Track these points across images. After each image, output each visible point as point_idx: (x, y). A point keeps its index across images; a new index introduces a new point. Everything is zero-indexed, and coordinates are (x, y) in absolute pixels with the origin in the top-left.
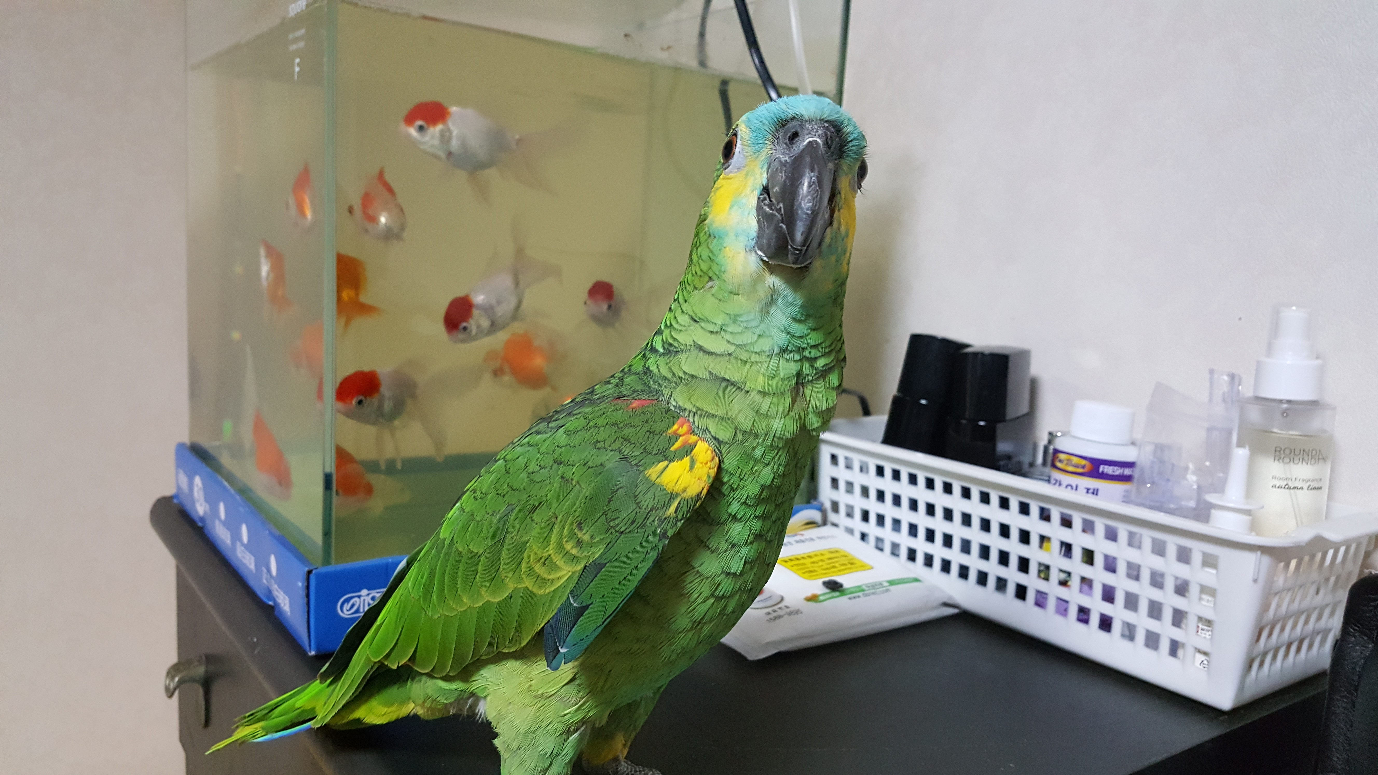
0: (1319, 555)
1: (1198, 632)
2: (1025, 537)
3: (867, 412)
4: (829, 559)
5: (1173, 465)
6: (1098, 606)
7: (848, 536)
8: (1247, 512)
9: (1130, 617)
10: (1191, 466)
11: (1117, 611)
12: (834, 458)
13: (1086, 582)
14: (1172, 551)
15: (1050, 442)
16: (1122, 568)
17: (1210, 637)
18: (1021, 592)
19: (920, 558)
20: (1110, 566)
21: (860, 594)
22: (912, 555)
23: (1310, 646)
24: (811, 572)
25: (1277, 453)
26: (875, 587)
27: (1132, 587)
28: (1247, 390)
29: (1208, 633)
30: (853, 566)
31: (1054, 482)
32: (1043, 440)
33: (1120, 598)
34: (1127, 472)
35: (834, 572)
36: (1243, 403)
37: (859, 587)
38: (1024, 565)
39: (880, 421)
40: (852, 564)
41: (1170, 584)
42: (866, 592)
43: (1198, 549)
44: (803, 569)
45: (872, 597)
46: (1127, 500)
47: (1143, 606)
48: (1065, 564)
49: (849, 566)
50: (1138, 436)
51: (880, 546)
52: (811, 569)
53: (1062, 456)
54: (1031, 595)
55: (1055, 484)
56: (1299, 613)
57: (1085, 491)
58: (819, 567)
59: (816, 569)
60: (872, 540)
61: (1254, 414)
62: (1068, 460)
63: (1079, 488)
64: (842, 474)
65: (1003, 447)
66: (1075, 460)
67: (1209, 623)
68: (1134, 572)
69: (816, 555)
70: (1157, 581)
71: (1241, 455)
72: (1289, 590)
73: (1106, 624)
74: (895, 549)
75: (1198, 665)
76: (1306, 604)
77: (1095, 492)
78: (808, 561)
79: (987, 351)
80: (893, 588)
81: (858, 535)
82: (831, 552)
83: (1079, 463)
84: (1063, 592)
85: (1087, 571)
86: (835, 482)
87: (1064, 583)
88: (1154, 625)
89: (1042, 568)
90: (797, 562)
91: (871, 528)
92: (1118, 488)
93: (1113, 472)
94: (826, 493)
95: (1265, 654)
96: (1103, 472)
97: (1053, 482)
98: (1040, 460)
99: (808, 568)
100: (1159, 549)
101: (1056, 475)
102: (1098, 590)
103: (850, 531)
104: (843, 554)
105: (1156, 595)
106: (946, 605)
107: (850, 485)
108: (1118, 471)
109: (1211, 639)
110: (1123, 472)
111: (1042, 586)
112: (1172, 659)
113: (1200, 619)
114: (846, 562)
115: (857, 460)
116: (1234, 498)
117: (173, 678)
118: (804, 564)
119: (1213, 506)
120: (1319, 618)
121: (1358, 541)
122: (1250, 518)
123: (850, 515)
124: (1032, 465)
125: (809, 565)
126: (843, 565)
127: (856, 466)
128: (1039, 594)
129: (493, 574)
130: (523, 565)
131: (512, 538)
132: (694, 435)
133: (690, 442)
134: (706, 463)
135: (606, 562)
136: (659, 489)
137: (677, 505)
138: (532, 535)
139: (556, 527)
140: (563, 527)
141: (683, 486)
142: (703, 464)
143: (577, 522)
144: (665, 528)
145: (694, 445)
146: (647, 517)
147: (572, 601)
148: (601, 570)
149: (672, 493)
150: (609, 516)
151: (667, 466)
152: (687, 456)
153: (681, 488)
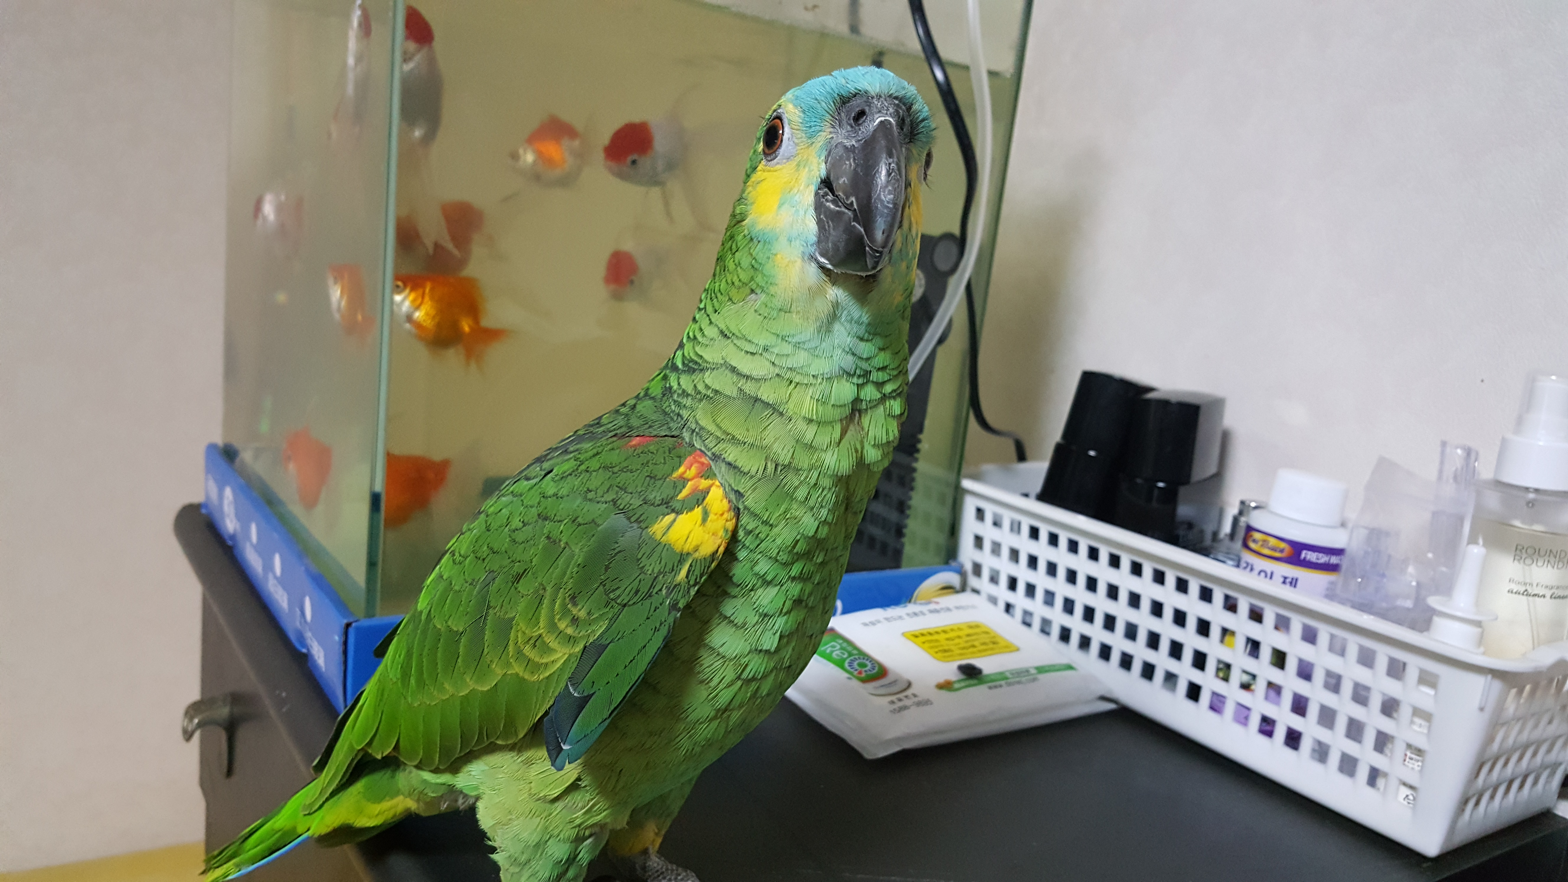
0: (1557, 679)
1: (1405, 760)
2: (1204, 628)
3: (1022, 456)
4: (968, 635)
5: (1390, 556)
6: (1285, 719)
7: (990, 606)
8: (1478, 624)
9: (1323, 734)
10: (1411, 557)
11: (1308, 727)
12: (980, 514)
13: (1274, 688)
14: (1382, 663)
15: (1241, 513)
16: (1319, 676)
17: (1419, 768)
18: (1194, 692)
19: (1075, 639)
20: (1305, 672)
21: (1003, 683)
22: (1065, 636)
23: (1535, 782)
24: (945, 651)
25: (1518, 552)
26: (1020, 677)
27: (1330, 700)
28: (1486, 471)
29: (1417, 764)
30: (995, 646)
31: (1245, 565)
32: (1232, 510)
33: (1313, 710)
34: (1334, 560)
35: (973, 653)
36: (1479, 486)
37: (1001, 673)
38: (1200, 660)
39: (1038, 470)
40: (994, 643)
41: (1376, 701)
42: (1009, 681)
43: (1415, 662)
44: (936, 647)
45: (1017, 687)
46: (1330, 595)
47: (1341, 724)
48: (1251, 664)
49: (991, 646)
50: (1350, 517)
51: (1028, 620)
52: (946, 648)
53: (1257, 536)
54: (1205, 697)
55: (1245, 568)
56: (1528, 745)
57: (1282, 580)
58: (956, 645)
59: (953, 648)
60: (1018, 614)
61: (1493, 501)
62: (1264, 541)
63: (1274, 577)
64: (989, 532)
65: (1184, 515)
66: (1273, 542)
67: (1419, 752)
68: (1334, 683)
69: (952, 630)
70: (1361, 696)
71: (1473, 552)
72: (1519, 719)
73: (1293, 739)
74: (1045, 625)
75: (1402, 800)
76: (1537, 734)
77: (1294, 583)
78: (943, 636)
79: (1174, 399)
80: (1041, 676)
81: (1002, 606)
82: (971, 627)
83: (1277, 546)
84: (1244, 697)
85: (1276, 676)
86: (979, 541)
87: (1246, 687)
88: (1352, 748)
89: (1221, 666)
90: (930, 638)
91: (1019, 599)
92: (1321, 579)
93: (1318, 559)
94: (967, 553)
95: (1482, 793)
96: (1305, 558)
97: (1243, 565)
98: (1226, 533)
99: (942, 646)
100: (1366, 659)
101: (1247, 557)
102: (1287, 700)
103: (993, 600)
104: (984, 629)
105: (1358, 712)
106: (1104, 698)
107: (996, 546)
108: (1323, 559)
109: (1421, 771)
110: (1329, 560)
111: (1220, 687)
112: (1369, 789)
113: (1409, 746)
114: (987, 641)
115: (1007, 517)
116: (1462, 605)
117: (191, 720)
118: (937, 641)
119: (1433, 612)
120: (1550, 750)
122: (1479, 630)
123: (994, 581)
124: (1215, 541)
125: (944, 642)
126: (984, 644)
127: (1006, 524)
128: (1215, 696)
129: (477, 659)
130: (511, 648)
131: (495, 614)
132: (705, 479)
133: (701, 488)
134: (722, 515)
135: (608, 642)
136: (665, 549)
137: (689, 568)
138: (518, 610)
139: (546, 602)
140: (554, 601)
141: (694, 543)
142: (718, 515)
143: (570, 595)
144: (675, 597)
145: (707, 492)
146: (652, 586)
147: (571, 690)
148: (603, 652)
149: (682, 554)
150: (607, 587)
151: (674, 520)
152: (698, 507)
153: (692, 547)
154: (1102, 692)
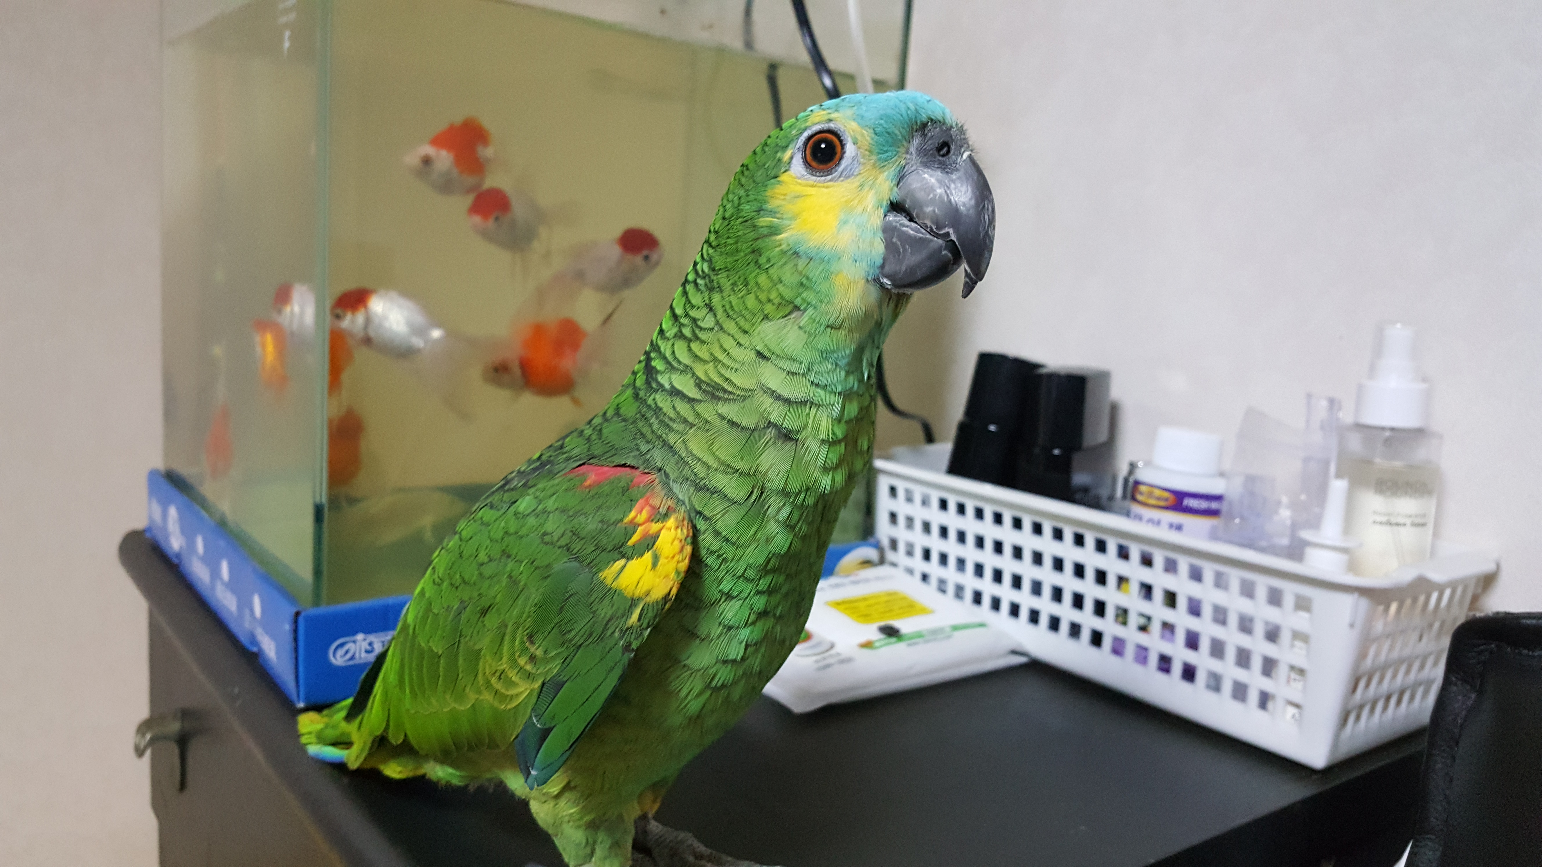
0: (1422, 599)
1: (1289, 682)
2: (1101, 577)
3: (930, 438)
4: (886, 602)
5: (1265, 498)
6: (1180, 654)
7: (907, 577)
8: (1344, 550)
9: (1215, 665)
10: (1285, 499)
11: (1202, 660)
12: (893, 491)
13: (1168, 628)
14: (1261, 593)
15: (1131, 472)
16: (1207, 611)
17: (1302, 687)
18: (1097, 639)
19: (986, 601)
20: (1195, 609)
21: (920, 640)
22: (977, 598)
23: (1412, 698)
24: (865, 616)
26: (935, 634)
27: (1219, 632)
28: (1347, 417)
29: (1300, 684)
30: (911, 610)
31: (1134, 516)
32: (1123, 472)
33: (1205, 644)
34: (1214, 505)
35: (891, 616)
36: (1342, 431)
37: (918, 632)
38: (1100, 608)
39: (944, 449)
40: (911, 607)
41: (1259, 630)
42: (926, 639)
43: (1290, 590)
44: (856, 613)
45: (934, 643)
46: (1214, 536)
47: (1231, 654)
48: (1145, 607)
49: (907, 610)
50: (1227, 466)
51: (943, 587)
52: (866, 613)
53: (1143, 488)
54: (1107, 642)
55: (1135, 518)
56: (1400, 661)
57: (1168, 526)
58: (875, 610)
59: (872, 613)
60: (934, 581)
61: (1355, 443)
62: (1150, 492)
63: (1161, 523)
64: (902, 508)
65: (1079, 478)
66: (1157, 492)
67: (1301, 672)
68: (1220, 616)
69: (871, 598)
70: (1246, 625)
71: (1338, 487)
72: (1388, 636)
73: (1189, 673)
74: (959, 591)
75: (1290, 719)
76: (1407, 652)
77: (1179, 528)
78: (862, 605)
79: (1063, 372)
80: (957, 634)
81: (918, 576)
82: (888, 595)
83: (1162, 495)
84: (1143, 639)
85: (1169, 615)
86: (893, 517)
87: (1143, 629)
88: (1241, 675)
89: (1120, 612)
90: (852, 605)
91: (933, 568)
92: (1204, 523)
93: (1199, 505)
94: (884, 529)
95: (1361, 707)
96: (1187, 505)
97: (1132, 515)
98: (1119, 492)
99: (862, 611)
100: (1248, 591)
101: (1136, 509)
102: (1180, 636)
103: (910, 571)
104: (901, 596)
105: (1245, 641)
106: (1014, 652)
107: (910, 521)
108: (1203, 505)
109: (1304, 690)
110: (1210, 506)
111: (1120, 631)
112: (1261, 712)
113: (1292, 668)
114: (904, 605)
115: (918, 492)
116: (1330, 535)
117: (143, 735)
118: (859, 607)
119: (1306, 544)
120: (1422, 667)
121: (1464, 582)
122: (1347, 556)
123: (910, 553)
124: (1111, 498)
125: (864, 608)
126: (901, 608)
127: (918, 499)
128: (1116, 641)
129: (453, 680)
130: (480, 677)
131: (466, 643)
132: (656, 523)
133: (651, 532)
134: (673, 557)
135: (566, 679)
136: (617, 594)
137: (640, 612)
138: (485, 643)
139: (507, 638)
140: (514, 638)
141: (645, 589)
142: (669, 559)
143: (527, 634)
144: (628, 640)
145: (656, 536)
146: (605, 628)
147: (535, 721)
148: (562, 687)
149: (632, 599)
150: (563, 627)
151: (625, 566)
152: (648, 551)
153: (643, 592)
154: (1013, 646)
